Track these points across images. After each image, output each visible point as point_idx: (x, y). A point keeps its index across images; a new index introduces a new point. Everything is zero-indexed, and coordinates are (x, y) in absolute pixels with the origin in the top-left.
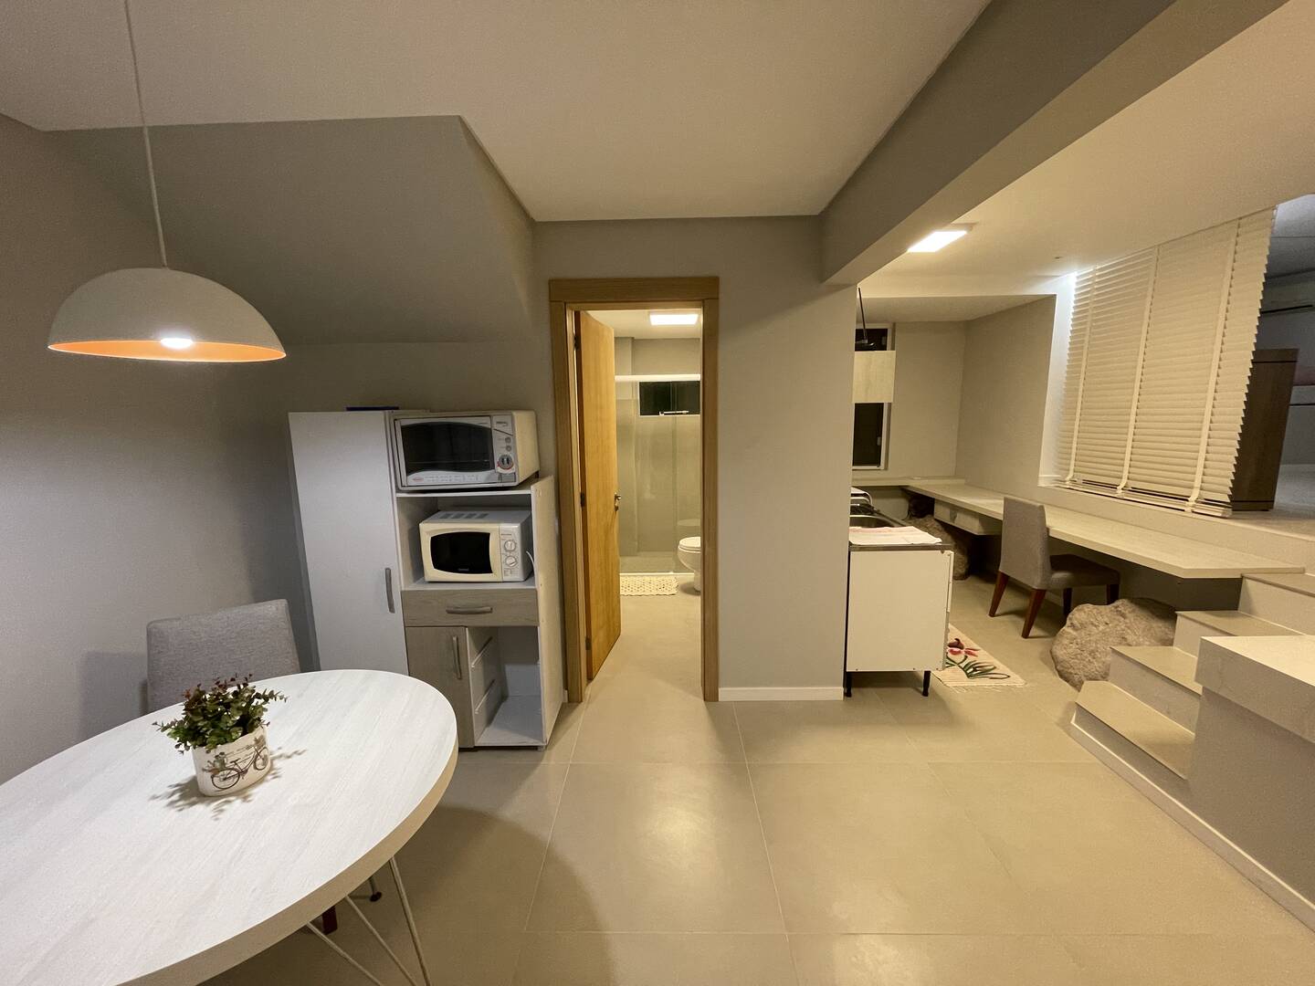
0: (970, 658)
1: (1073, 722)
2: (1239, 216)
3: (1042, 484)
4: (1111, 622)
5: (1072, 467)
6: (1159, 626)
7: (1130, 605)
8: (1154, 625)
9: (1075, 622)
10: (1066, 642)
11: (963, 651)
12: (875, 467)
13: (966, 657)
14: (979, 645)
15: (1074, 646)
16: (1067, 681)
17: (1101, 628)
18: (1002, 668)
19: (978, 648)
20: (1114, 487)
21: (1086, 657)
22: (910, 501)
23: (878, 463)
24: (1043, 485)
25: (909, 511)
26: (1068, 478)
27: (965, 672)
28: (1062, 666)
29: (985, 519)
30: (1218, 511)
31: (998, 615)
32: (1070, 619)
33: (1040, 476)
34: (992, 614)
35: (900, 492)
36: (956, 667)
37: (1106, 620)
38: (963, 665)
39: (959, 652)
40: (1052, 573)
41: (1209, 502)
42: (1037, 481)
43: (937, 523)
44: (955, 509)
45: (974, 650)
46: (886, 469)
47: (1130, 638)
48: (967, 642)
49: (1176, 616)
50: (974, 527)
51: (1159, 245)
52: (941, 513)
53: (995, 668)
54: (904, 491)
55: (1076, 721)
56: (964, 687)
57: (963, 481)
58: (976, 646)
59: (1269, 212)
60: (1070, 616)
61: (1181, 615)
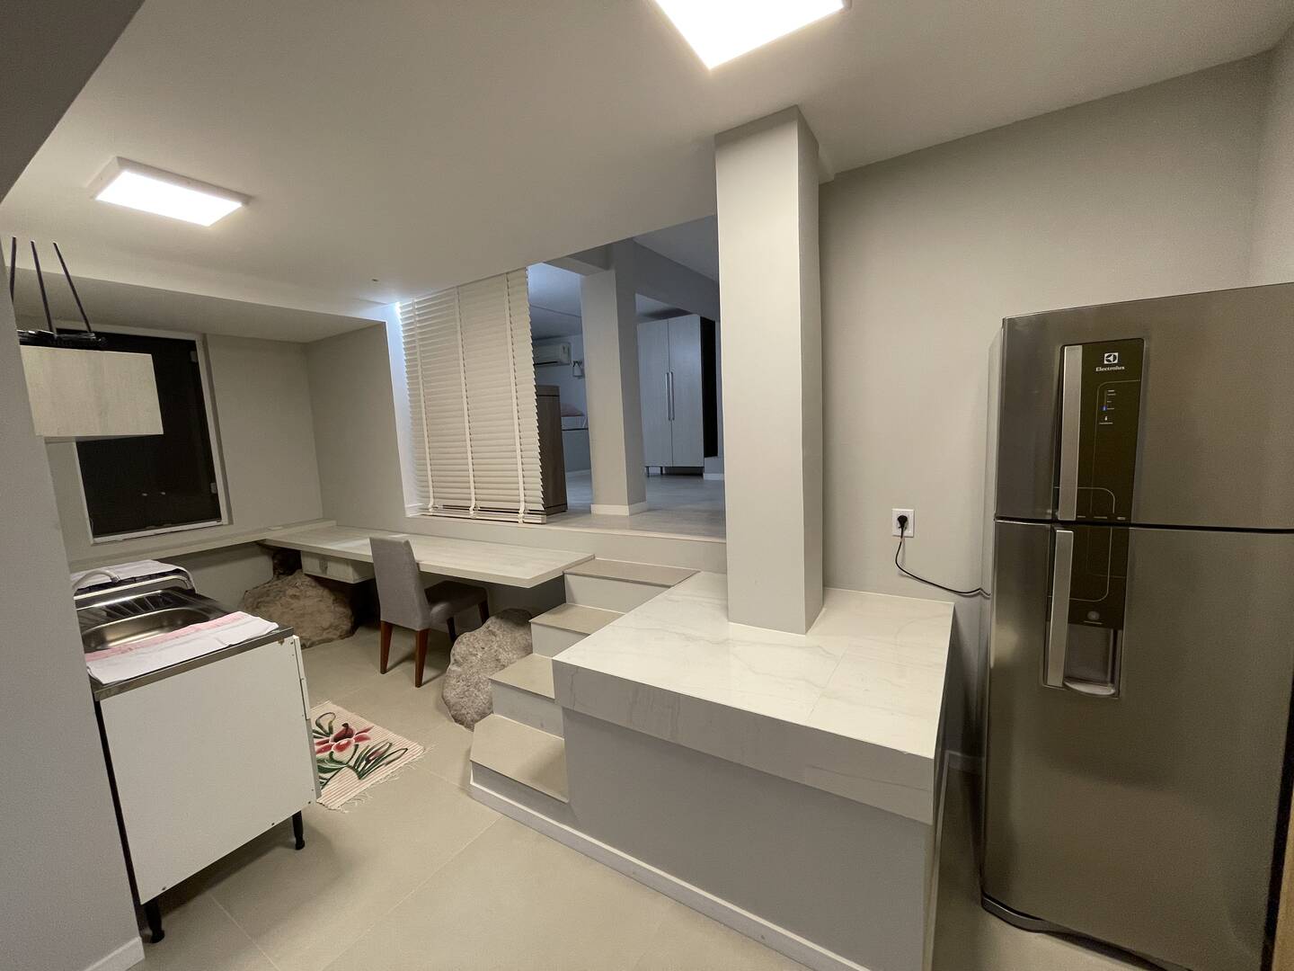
0: (362, 745)
1: (472, 783)
2: (506, 271)
3: (410, 514)
4: (486, 644)
5: (431, 495)
6: (519, 634)
7: (498, 621)
8: (517, 635)
9: (458, 657)
10: (453, 682)
11: (353, 739)
12: (214, 523)
13: (357, 746)
14: (372, 721)
15: (461, 683)
16: (462, 724)
17: (480, 654)
18: (399, 741)
19: (372, 725)
20: (467, 508)
21: (473, 692)
22: (273, 558)
23: (217, 516)
24: (410, 516)
25: (275, 569)
26: (430, 506)
27: (356, 771)
28: (456, 710)
29: (357, 565)
30: (538, 519)
31: (392, 668)
32: (454, 655)
33: (406, 506)
34: (384, 670)
35: (257, 547)
36: (346, 770)
37: (482, 644)
38: (352, 763)
39: (348, 743)
40: (431, 609)
41: (532, 512)
42: (404, 513)
43: (309, 579)
44: (325, 558)
45: (365, 731)
46: (231, 522)
47: (503, 656)
48: (358, 724)
49: (530, 624)
50: (349, 576)
51: (458, 287)
52: (310, 566)
53: (391, 745)
54: (262, 547)
55: (474, 781)
56: (354, 798)
57: (334, 522)
58: (368, 724)
59: (522, 272)
60: (452, 651)
61: (534, 623)
